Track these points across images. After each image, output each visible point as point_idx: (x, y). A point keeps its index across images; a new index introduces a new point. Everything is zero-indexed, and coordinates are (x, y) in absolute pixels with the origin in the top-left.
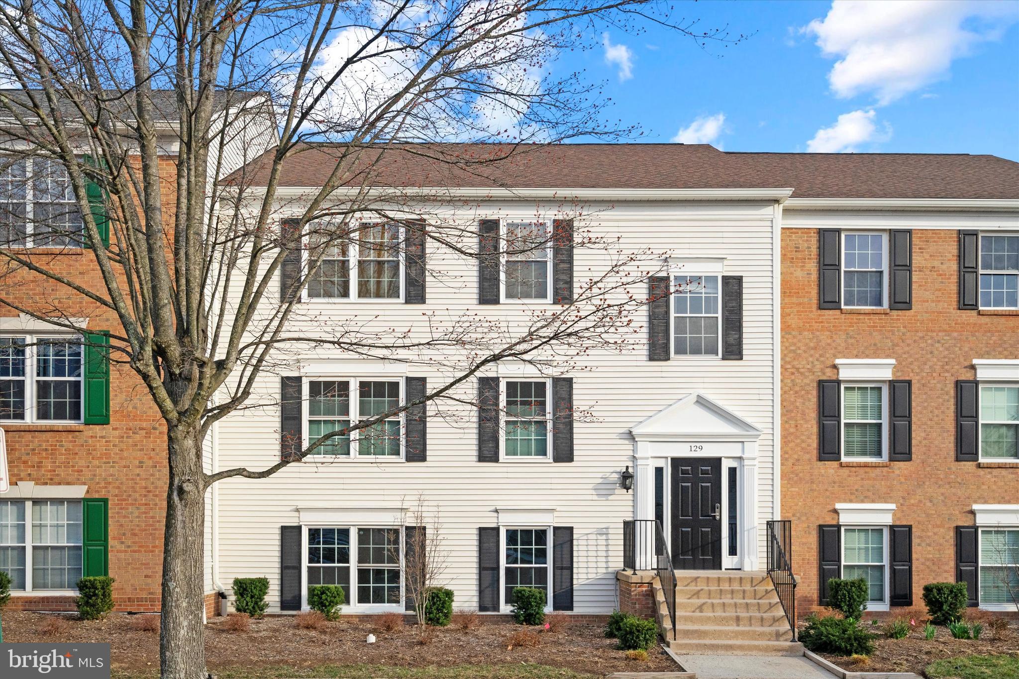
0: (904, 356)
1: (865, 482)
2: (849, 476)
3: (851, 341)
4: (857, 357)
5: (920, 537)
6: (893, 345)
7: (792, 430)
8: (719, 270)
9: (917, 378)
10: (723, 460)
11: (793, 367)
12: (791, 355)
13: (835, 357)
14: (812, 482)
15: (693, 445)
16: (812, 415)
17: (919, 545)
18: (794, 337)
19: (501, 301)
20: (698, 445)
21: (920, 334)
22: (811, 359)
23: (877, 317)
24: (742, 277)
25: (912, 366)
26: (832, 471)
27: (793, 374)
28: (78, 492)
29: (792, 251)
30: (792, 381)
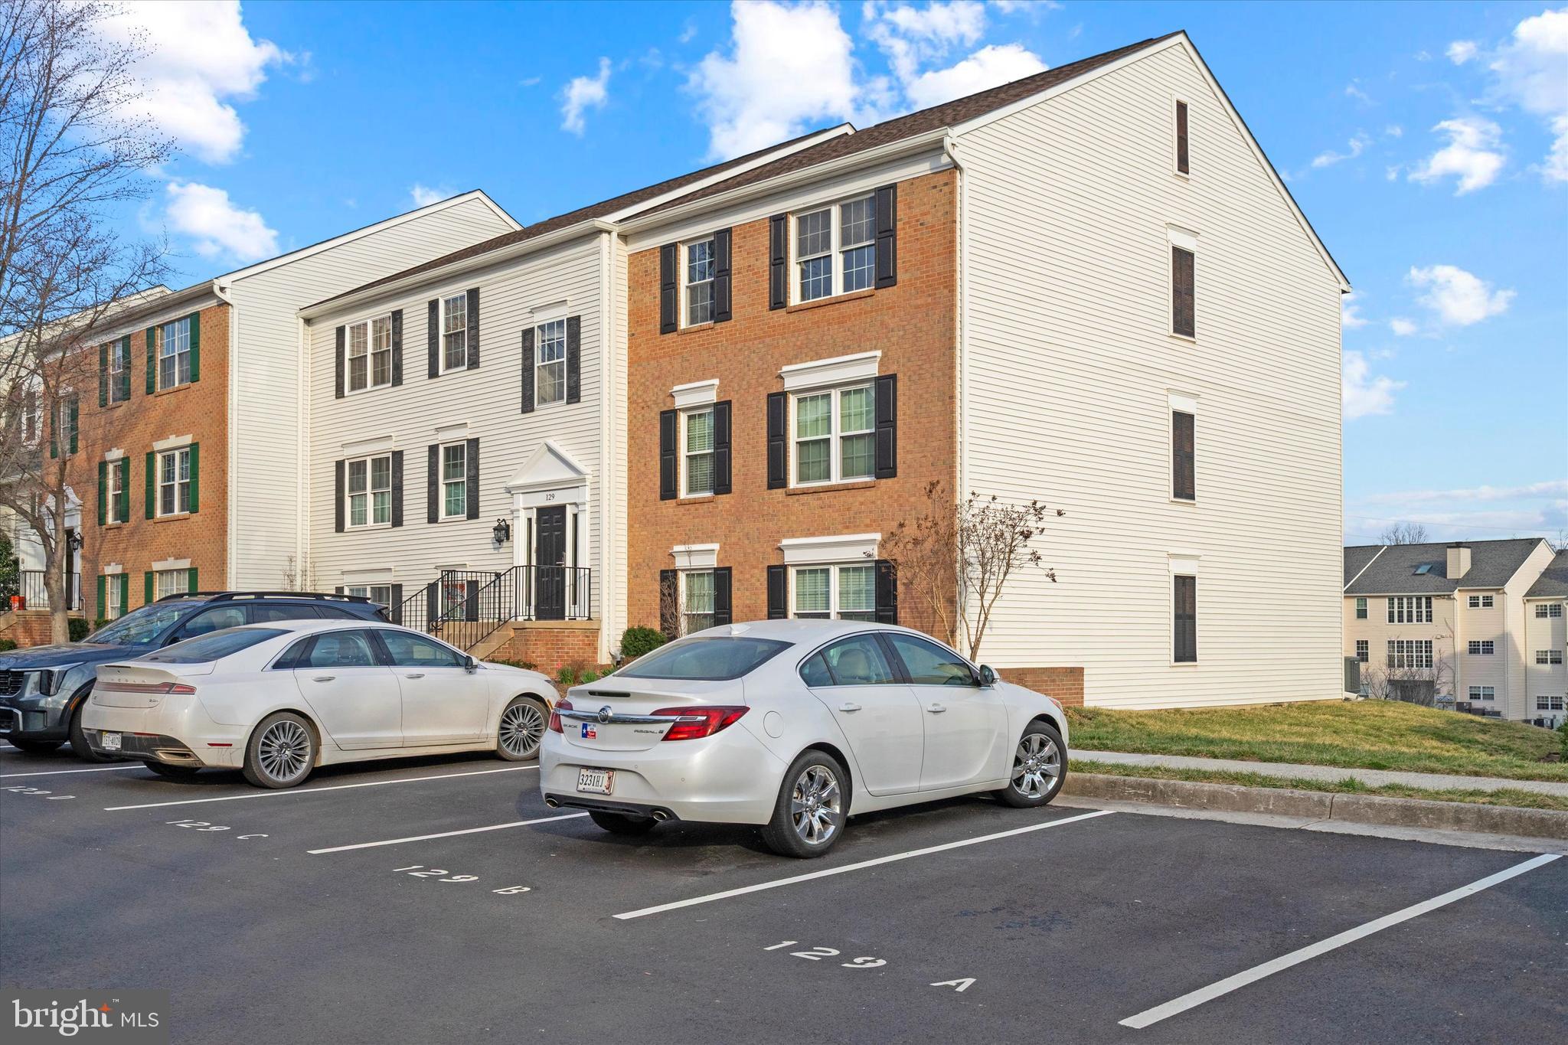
0: (727, 373)
1: (697, 520)
2: (684, 515)
3: (686, 364)
4: (690, 381)
5: (739, 581)
6: (717, 363)
7: (643, 469)
8: (563, 313)
9: (737, 396)
10: (568, 507)
11: (644, 401)
12: (642, 388)
13: (674, 384)
14: (657, 525)
15: (548, 493)
16: (657, 451)
17: (738, 589)
18: (644, 368)
19: (441, 372)
20: (551, 493)
21: (739, 346)
22: (656, 390)
23: (705, 333)
24: (579, 316)
25: (732, 384)
26: (671, 510)
27: (643, 408)
28: (185, 564)
29: (642, 276)
30: (643, 416)
